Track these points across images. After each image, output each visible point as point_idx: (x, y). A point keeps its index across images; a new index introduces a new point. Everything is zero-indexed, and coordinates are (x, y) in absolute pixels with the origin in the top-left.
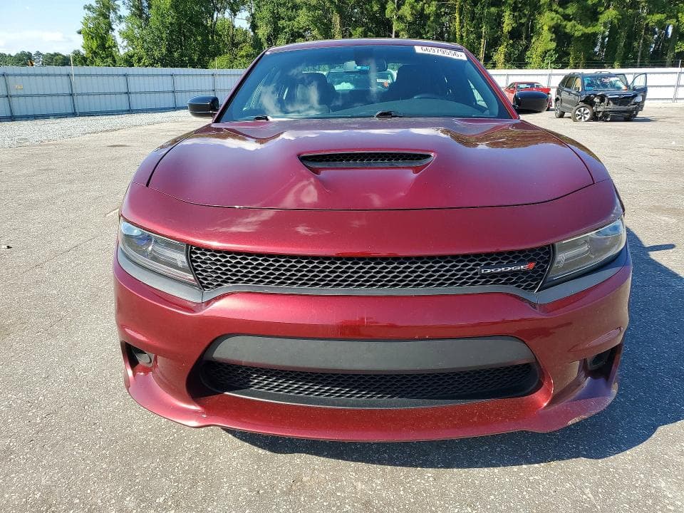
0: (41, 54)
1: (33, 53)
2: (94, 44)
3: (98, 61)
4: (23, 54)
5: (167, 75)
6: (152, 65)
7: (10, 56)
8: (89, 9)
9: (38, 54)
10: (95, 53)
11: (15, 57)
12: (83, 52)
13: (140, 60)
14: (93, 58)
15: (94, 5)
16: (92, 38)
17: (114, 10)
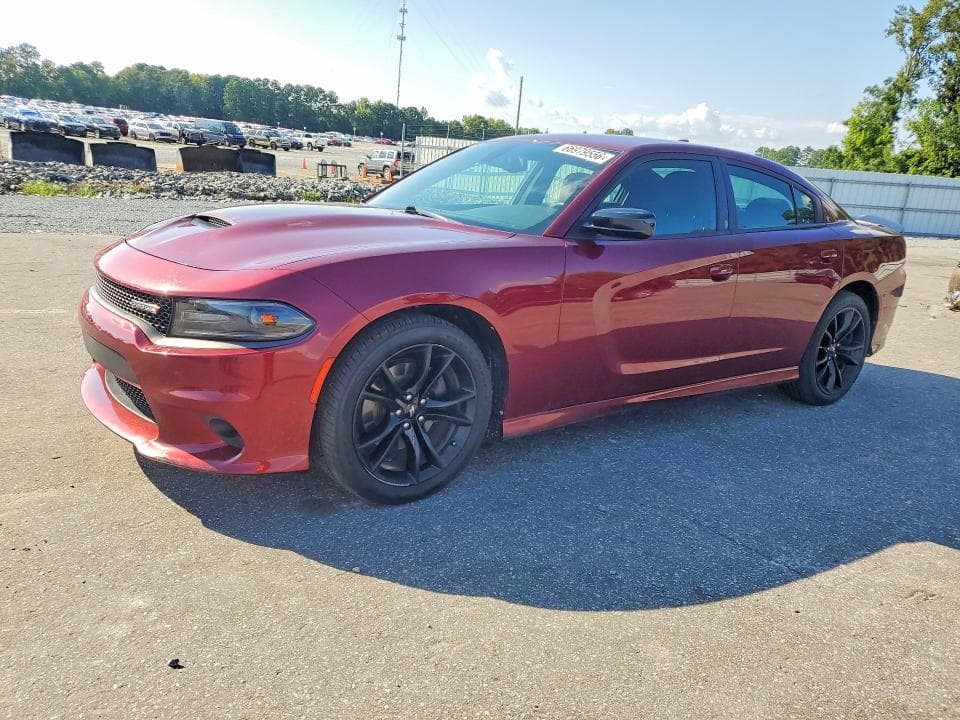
0: (811, 150)
1: (802, 148)
2: (859, 139)
3: (858, 161)
4: (790, 149)
5: (900, 185)
6: (936, 171)
7: (773, 151)
8: (872, 92)
9: (809, 150)
10: (858, 150)
11: (780, 152)
12: (842, 149)
13: (920, 162)
14: (853, 157)
15: (881, 86)
16: (861, 130)
17: (909, 92)
